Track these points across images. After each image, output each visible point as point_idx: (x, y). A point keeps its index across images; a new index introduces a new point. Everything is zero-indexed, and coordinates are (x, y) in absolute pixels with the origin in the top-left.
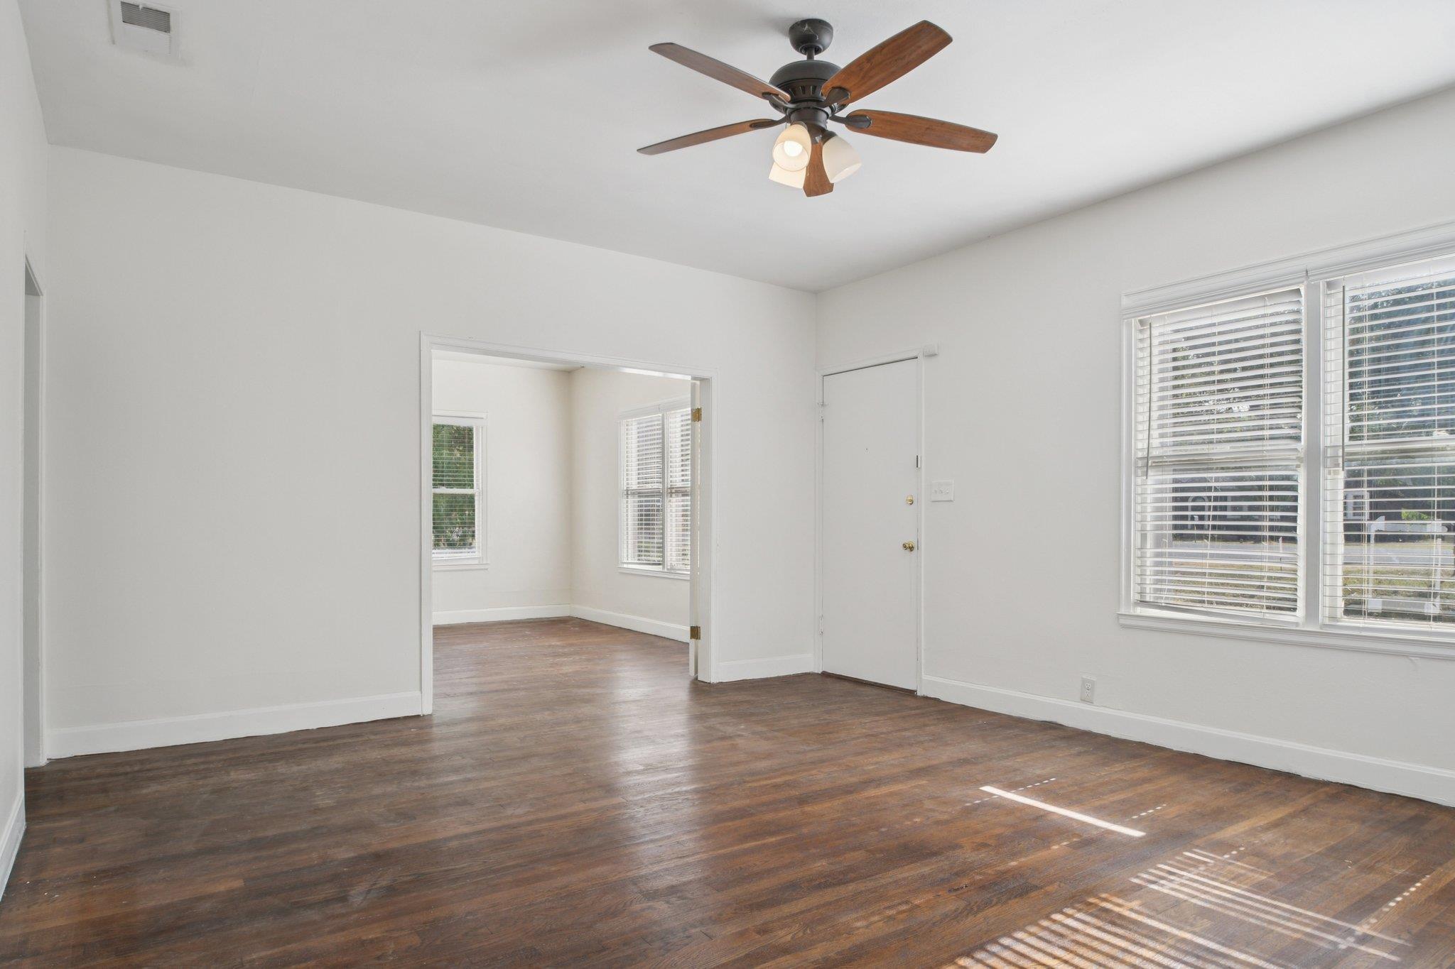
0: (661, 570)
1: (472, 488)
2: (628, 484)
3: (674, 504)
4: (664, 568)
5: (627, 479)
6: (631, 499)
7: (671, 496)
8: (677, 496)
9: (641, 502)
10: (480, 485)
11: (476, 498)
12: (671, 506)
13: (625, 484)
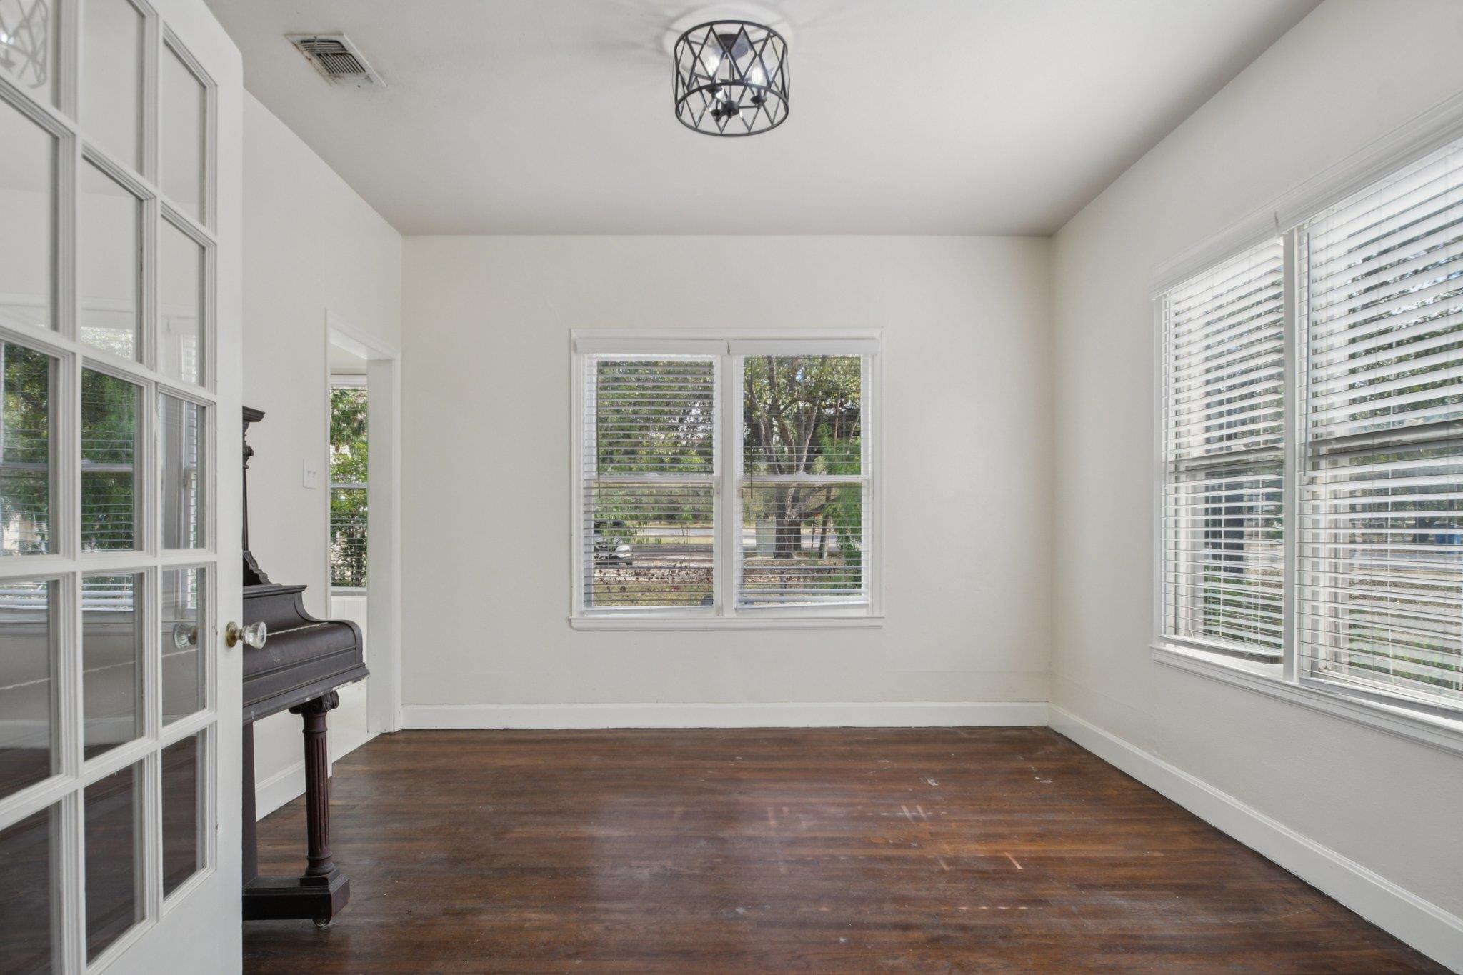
0: (1280, 678)
1: (859, 473)
2: (1178, 446)
3: (1323, 491)
4: (1288, 670)
5: (1177, 435)
6: (1185, 484)
7: (1316, 467)
8: (1335, 465)
9: (1213, 488)
10: (870, 465)
11: (864, 492)
12: (1315, 496)
13: (1172, 446)
